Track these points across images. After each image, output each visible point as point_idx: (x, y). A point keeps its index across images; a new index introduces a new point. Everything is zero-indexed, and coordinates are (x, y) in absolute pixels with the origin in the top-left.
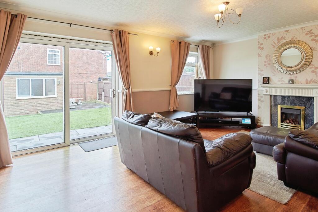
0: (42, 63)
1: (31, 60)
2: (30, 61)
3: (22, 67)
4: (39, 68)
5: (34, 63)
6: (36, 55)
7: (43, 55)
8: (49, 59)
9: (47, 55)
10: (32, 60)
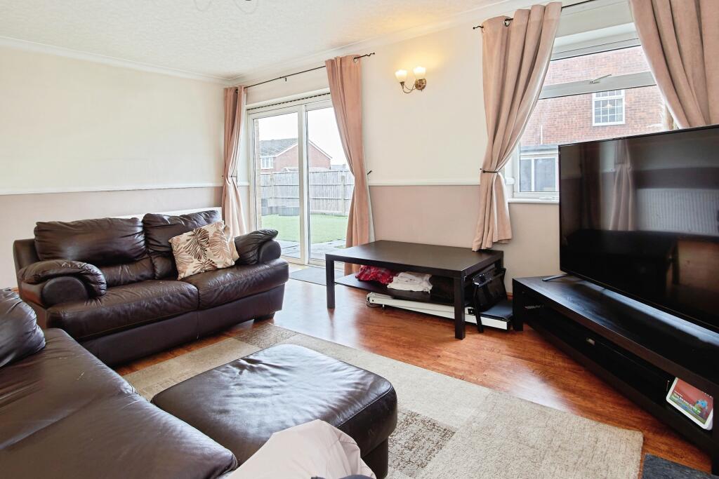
0: (581, 123)
1: (557, 120)
2: (556, 123)
3: (542, 137)
4: (575, 135)
5: (564, 127)
6: (568, 108)
7: (583, 107)
8: (598, 113)
9: (591, 104)
10: (559, 120)
